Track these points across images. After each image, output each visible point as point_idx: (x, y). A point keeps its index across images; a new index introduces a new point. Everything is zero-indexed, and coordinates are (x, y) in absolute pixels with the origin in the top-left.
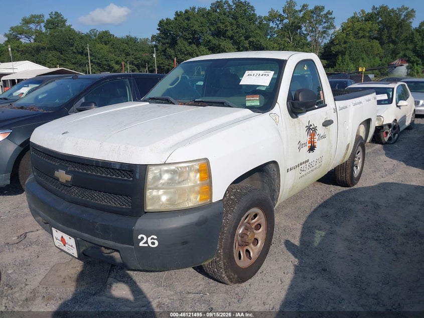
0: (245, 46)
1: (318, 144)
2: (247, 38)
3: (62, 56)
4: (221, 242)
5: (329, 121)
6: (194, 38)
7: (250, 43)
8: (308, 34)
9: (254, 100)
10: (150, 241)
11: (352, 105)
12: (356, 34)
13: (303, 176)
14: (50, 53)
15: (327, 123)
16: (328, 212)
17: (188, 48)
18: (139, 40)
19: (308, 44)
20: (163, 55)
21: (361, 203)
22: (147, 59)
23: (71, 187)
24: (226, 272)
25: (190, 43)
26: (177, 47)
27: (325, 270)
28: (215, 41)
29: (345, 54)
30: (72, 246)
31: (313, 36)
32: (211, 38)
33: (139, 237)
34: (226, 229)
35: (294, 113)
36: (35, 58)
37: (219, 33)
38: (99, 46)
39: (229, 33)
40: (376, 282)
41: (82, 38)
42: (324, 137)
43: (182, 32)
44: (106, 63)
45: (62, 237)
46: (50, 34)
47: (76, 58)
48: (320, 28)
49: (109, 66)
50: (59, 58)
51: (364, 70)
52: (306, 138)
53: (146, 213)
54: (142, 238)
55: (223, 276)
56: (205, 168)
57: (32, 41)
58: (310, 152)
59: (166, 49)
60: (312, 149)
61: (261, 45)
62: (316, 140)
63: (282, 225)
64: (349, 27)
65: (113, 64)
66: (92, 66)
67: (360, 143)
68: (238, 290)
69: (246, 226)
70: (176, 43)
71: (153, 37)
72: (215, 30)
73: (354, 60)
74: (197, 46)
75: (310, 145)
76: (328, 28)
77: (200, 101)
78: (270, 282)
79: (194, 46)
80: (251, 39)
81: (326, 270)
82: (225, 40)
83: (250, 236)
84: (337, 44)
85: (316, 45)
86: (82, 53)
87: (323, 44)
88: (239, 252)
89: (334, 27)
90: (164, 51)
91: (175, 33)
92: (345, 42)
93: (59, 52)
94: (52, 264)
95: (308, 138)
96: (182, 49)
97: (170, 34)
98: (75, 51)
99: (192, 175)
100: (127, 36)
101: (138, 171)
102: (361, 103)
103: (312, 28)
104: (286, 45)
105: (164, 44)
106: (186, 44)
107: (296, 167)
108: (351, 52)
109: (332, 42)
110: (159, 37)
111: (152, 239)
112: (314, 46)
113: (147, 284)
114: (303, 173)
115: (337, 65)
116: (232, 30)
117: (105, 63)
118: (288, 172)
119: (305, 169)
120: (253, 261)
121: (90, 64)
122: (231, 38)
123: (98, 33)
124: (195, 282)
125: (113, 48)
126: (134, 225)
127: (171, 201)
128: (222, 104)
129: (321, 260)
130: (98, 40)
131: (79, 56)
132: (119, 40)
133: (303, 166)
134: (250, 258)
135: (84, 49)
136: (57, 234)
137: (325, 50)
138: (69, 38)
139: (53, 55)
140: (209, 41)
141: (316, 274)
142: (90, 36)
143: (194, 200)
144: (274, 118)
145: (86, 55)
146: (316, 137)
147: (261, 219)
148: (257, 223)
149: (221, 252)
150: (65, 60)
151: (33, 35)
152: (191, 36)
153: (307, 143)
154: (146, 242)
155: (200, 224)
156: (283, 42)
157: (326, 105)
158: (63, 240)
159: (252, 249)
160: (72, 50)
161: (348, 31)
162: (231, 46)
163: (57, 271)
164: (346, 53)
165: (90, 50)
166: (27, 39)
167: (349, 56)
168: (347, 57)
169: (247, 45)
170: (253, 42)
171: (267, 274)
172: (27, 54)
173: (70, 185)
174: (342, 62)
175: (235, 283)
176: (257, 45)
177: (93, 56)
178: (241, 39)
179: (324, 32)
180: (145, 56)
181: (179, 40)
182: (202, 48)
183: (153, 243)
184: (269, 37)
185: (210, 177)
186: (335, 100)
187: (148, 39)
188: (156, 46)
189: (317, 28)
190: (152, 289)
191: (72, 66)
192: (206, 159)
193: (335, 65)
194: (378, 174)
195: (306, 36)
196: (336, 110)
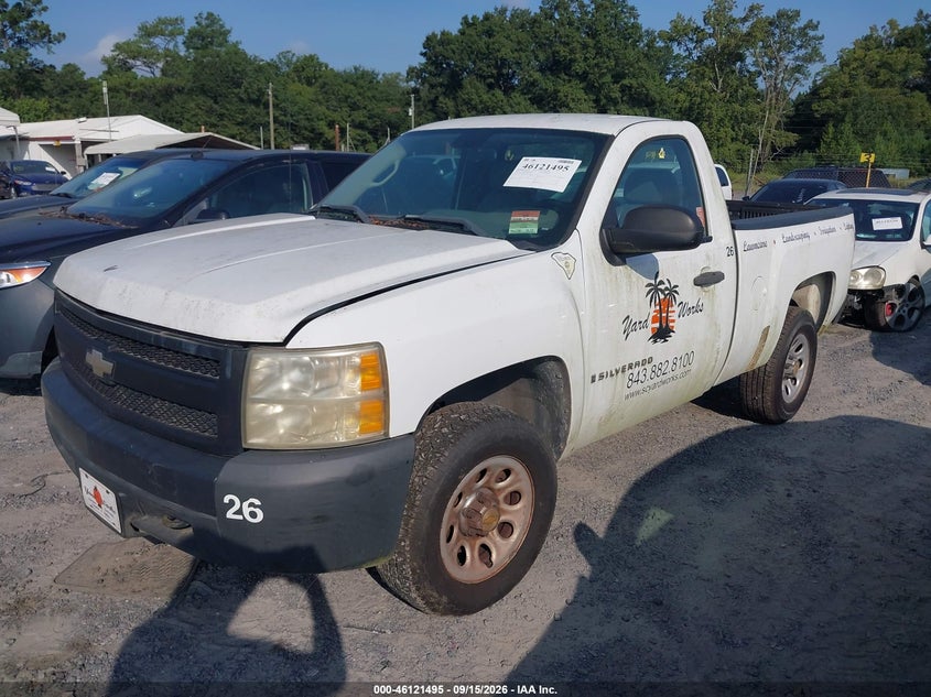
0: (613, 95)
1: (679, 324)
2: (617, 78)
3: (215, 106)
4: (406, 525)
5: (714, 274)
6: (500, 75)
7: (623, 90)
8: (760, 73)
9: (528, 221)
10: (246, 510)
11: (779, 240)
12: (872, 77)
13: (638, 393)
14: (193, 100)
15: (707, 280)
16: (705, 477)
17: (485, 97)
18: (380, 76)
19: (758, 95)
20: (430, 110)
21: (788, 461)
22: (394, 119)
23: (113, 386)
24: (418, 589)
25: (490, 86)
26: (462, 95)
27: (659, 603)
28: (546, 83)
29: (843, 121)
30: (111, 508)
31: (771, 76)
32: (537, 75)
33: (226, 499)
34: (419, 496)
35: (618, 254)
36: (161, 110)
37: (556, 66)
38: (295, 87)
39: (579, 67)
40: (764, 637)
41: (260, 69)
42: (697, 309)
43: (474, 63)
44: (306, 123)
45: (96, 488)
46: (195, 60)
47: (245, 113)
48: (789, 60)
49: (313, 131)
50: (210, 111)
51: (872, 160)
52: (645, 310)
53: (246, 450)
54: (232, 503)
55: (414, 595)
56: (375, 365)
57: (158, 73)
58: (655, 342)
59: (437, 98)
60: (662, 333)
61: (647, 95)
62: (673, 316)
63: (594, 499)
64: (856, 60)
65: (322, 126)
66: (275, 130)
67: (800, 326)
68: (455, 628)
69: (481, 494)
70: (460, 86)
71: (411, 71)
72: (548, 58)
73: (864, 136)
74: (505, 92)
75: (657, 325)
76: (809, 59)
77: (415, 219)
78: (529, 618)
79: (499, 93)
80: (626, 82)
81: (661, 603)
82: (570, 81)
83: (486, 516)
84: (827, 98)
85: (777, 99)
86: (257, 102)
87: (793, 96)
88: (463, 548)
89: (822, 59)
90: (434, 102)
91: (459, 63)
92: (846, 95)
93: (212, 98)
94: (89, 544)
95: (652, 310)
96: (471, 100)
97: (448, 65)
98: (244, 96)
99: (348, 376)
100: (356, 69)
101: (229, 361)
102: (806, 236)
103: (771, 59)
104: (707, 96)
105: (432, 86)
106: (482, 87)
107: (617, 372)
108: (856, 117)
109: (815, 92)
110: (422, 71)
111: (251, 505)
112: (771, 100)
113: (269, 600)
114: (636, 387)
115: (823, 145)
116: (586, 59)
117: (304, 123)
118: (593, 381)
119: (642, 378)
120: (495, 570)
121: (272, 127)
122: (583, 77)
123: (295, 59)
124: (370, 604)
125: (326, 93)
126: (217, 476)
127: (298, 429)
128: (459, 228)
129: (657, 581)
130: (293, 75)
131: (251, 109)
132: (337, 75)
133: (635, 371)
134: (489, 564)
135: (262, 93)
136: (89, 482)
137: (797, 110)
138: (234, 70)
139: (197, 105)
140: (533, 84)
141: (635, 611)
142: (277, 67)
143: (347, 431)
144: (562, 264)
145: (266, 106)
146: (676, 308)
147: (520, 480)
148: (511, 489)
149: (406, 544)
150: (221, 116)
151: (159, 60)
152: (495, 72)
153: (650, 322)
154: (240, 512)
155: (354, 481)
156: (700, 90)
157: (710, 239)
158: (97, 495)
159: (495, 543)
160: (237, 95)
161: (854, 69)
162: (581, 94)
163: (94, 559)
164: (847, 119)
165: (275, 96)
166: (148, 69)
167: (853, 125)
168: (847, 128)
169: (617, 95)
170: (630, 88)
171: (529, 601)
172: (146, 101)
173: (111, 383)
174: (835, 138)
175: (444, 614)
176: (640, 94)
177: (281, 109)
178: (604, 80)
179: (798, 69)
180: (390, 111)
181: (467, 79)
182: (517, 97)
183: (253, 515)
184: (669, 77)
185: (385, 383)
186: (734, 227)
187: (399, 74)
188: (415, 91)
189: (781, 59)
190: (276, 612)
191: (235, 130)
192: (378, 344)
193: (818, 146)
194: (851, 398)
195: (752, 77)
196: (734, 250)
